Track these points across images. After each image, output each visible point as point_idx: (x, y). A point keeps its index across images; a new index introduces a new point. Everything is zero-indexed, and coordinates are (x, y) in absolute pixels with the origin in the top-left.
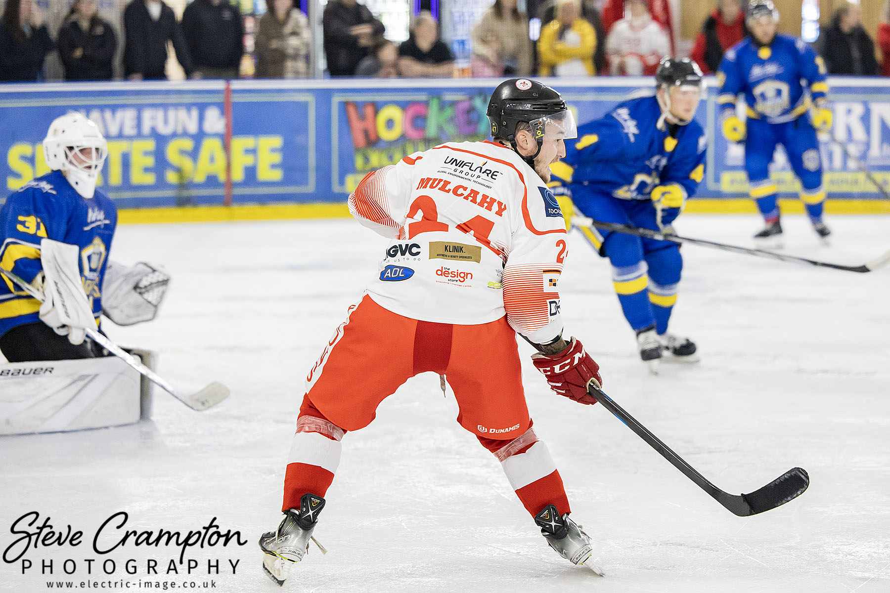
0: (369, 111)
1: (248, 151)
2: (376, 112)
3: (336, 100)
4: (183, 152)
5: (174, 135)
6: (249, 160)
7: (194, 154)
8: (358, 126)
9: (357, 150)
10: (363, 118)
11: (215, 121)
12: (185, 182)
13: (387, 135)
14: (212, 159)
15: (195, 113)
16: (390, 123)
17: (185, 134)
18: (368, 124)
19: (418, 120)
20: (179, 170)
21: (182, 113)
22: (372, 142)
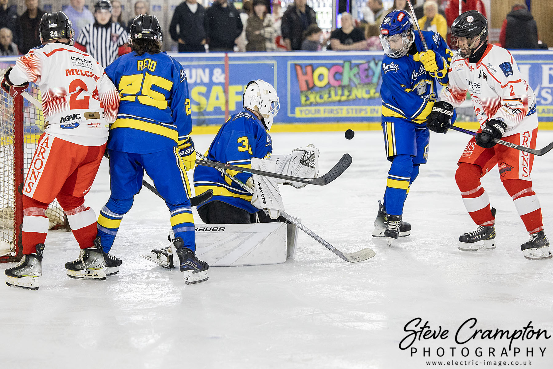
0: (309, 69)
1: (238, 93)
2: (313, 71)
3: (290, 63)
4: (200, 94)
5: (196, 84)
6: (239, 98)
7: (207, 95)
8: (302, 78)
9: (302, 92)
10: (305, 74)
11: (219, 76)
12: (202, 110)
13: (318, 84)
14: (217, 98)
15: (207, 71)
16: (321, 77)
17: (202, 83)
18: (308, 77)
19: (338, 75)
20: (198, 104)
21: (200, 71)
22: (311, 88)
